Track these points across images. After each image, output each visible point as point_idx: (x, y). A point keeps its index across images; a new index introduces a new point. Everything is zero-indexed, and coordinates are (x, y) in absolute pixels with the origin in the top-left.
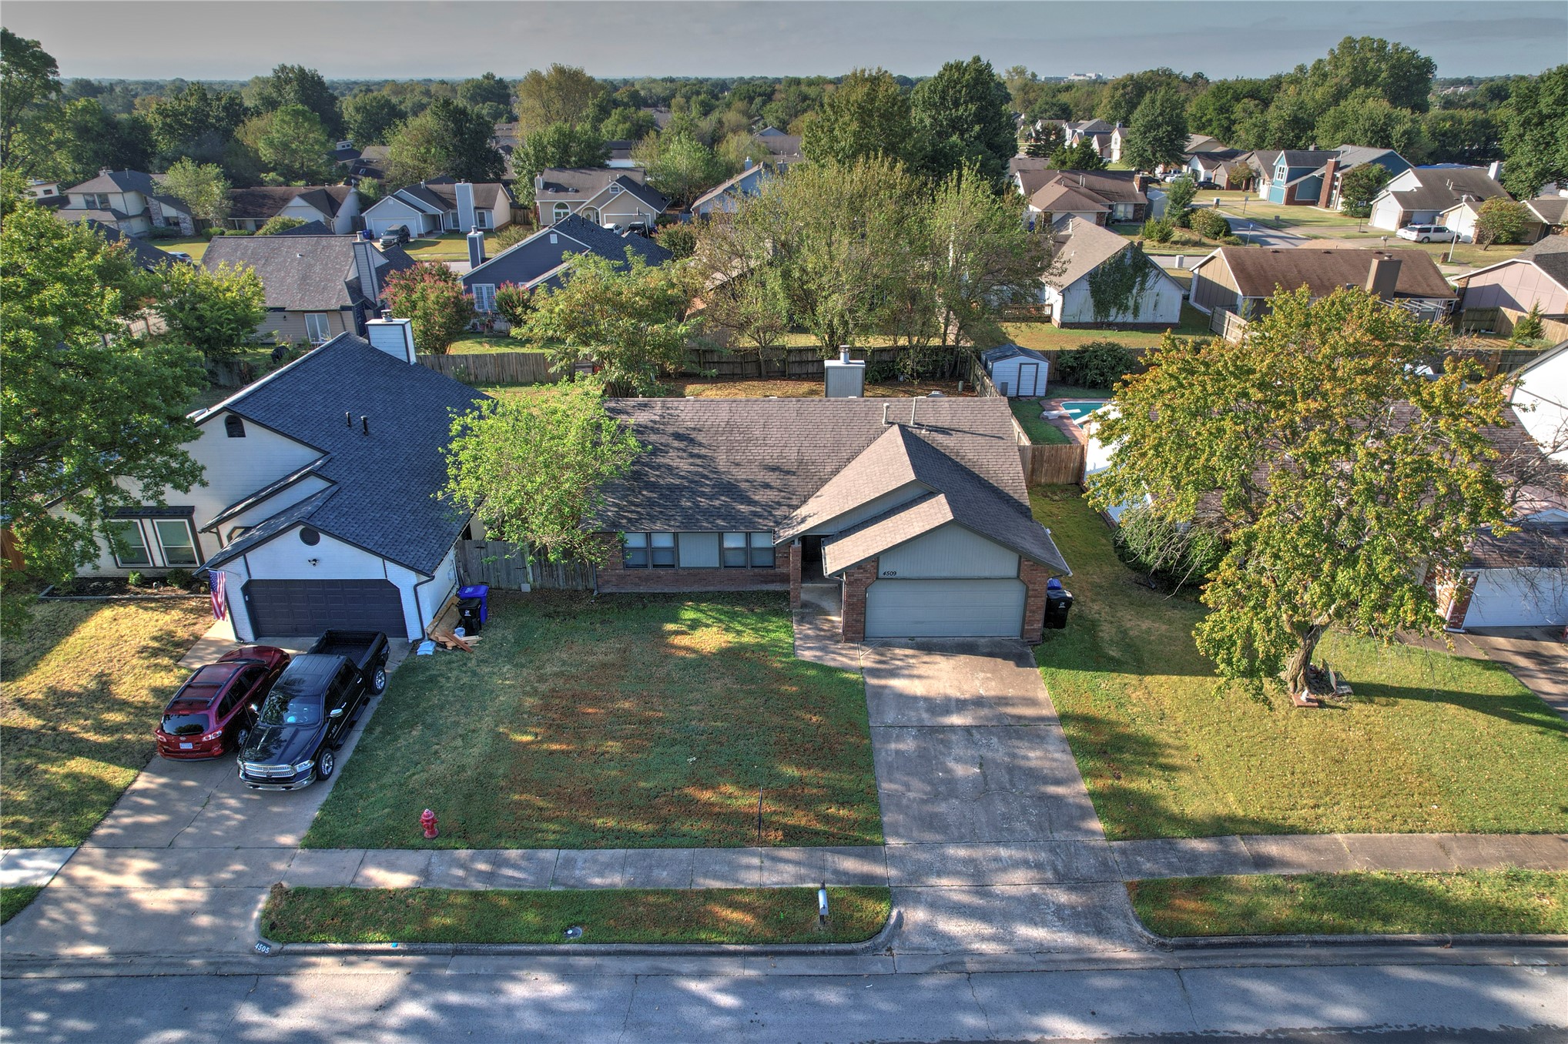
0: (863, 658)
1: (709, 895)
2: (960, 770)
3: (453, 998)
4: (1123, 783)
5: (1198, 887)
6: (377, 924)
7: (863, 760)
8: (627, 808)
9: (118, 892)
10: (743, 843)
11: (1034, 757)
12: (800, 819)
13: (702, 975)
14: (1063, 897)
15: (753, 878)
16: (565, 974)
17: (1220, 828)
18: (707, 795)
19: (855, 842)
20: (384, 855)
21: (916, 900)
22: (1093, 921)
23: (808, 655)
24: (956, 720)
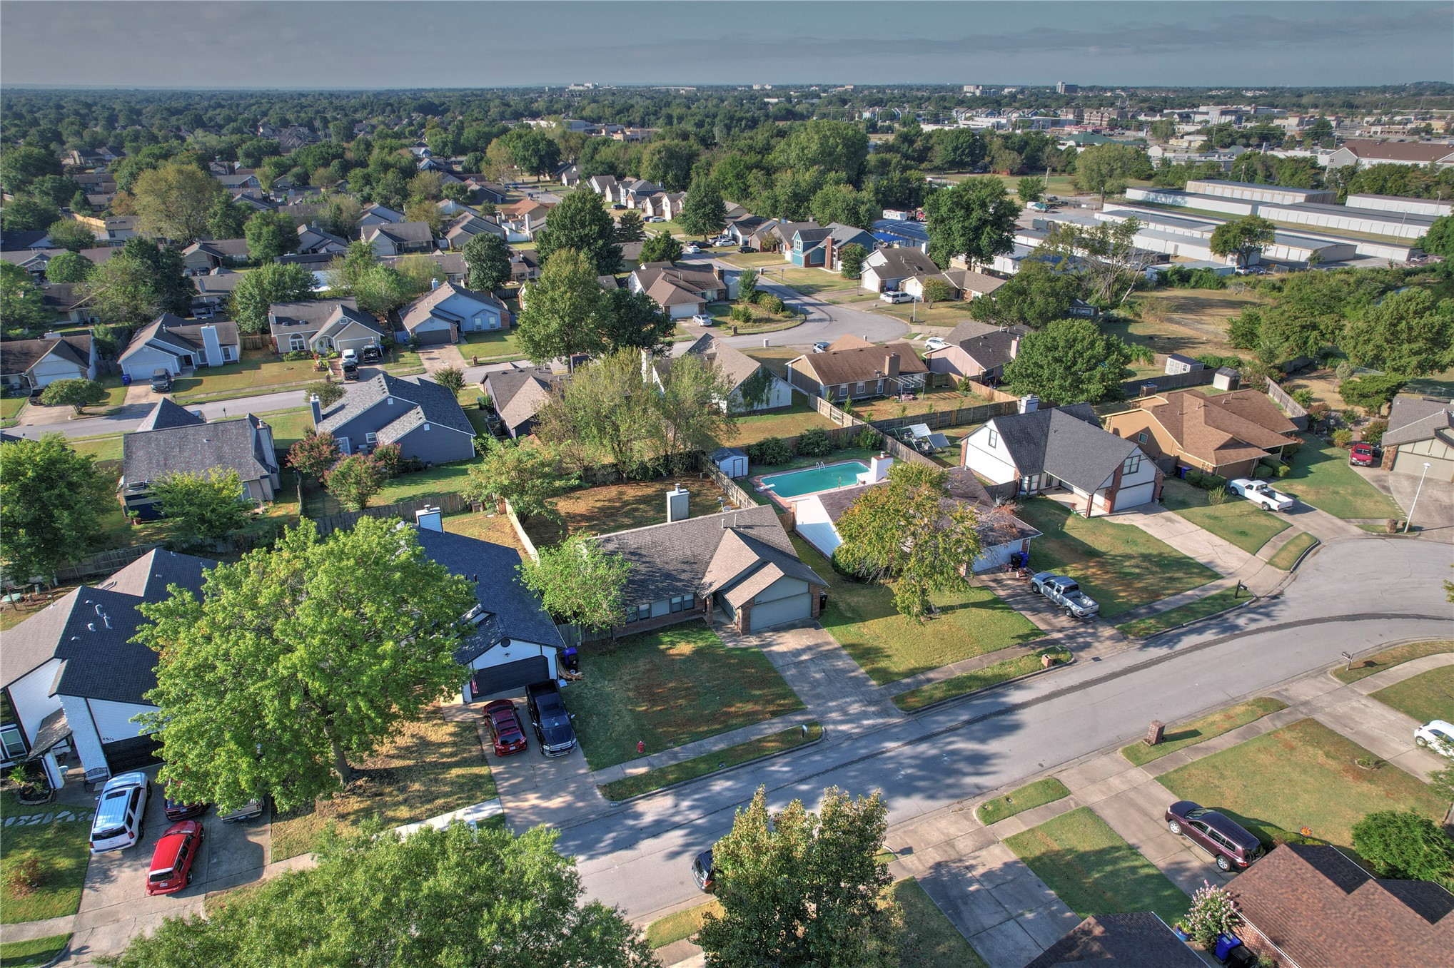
0: (753, 641)
1: (759, 741)
2: (818, 676)
3: (697, 796)
4: (876, 666)
5: (913, 694)
6: (651, 784)
7: (780, 681)
8: (707, 721)
9: (534, 807)
10: (758, 721)
11: (840, 664)
12: (771, 708)
13: (773, 765)
14: (872, 709)
15: (769, 731)
16: (728, 779)
17: (912, 673)
18: (733, 709)
19: (797, 710)
20: (628, 764)
21: (827, 723)
22: (885, 713)
23: (731, 645)
24: (804, 657)
